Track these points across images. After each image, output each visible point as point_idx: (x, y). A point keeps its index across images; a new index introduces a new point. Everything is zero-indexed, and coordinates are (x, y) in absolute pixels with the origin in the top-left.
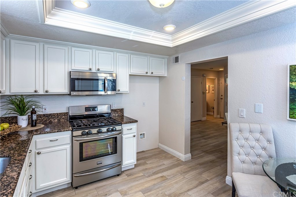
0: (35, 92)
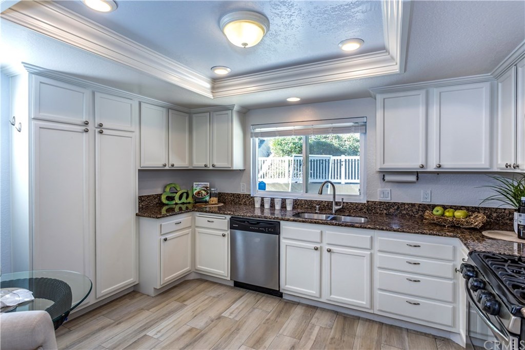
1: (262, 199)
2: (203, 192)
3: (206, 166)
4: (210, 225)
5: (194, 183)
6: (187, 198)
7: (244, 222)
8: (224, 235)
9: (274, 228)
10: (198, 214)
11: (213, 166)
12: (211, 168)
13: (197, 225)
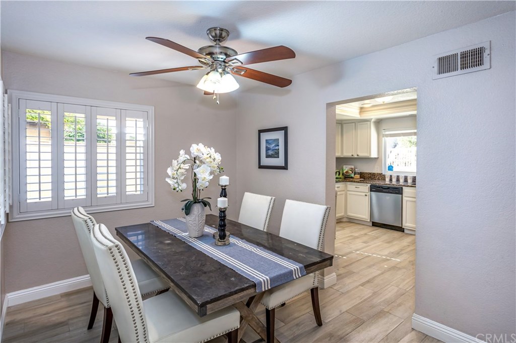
1: (391, 176)
2: (350, 171)
3: (352, 155)
4: (357, 189)
5: (344, 166)
6: (339, 175)
7: (379, 187)
8: (366, 195)
9: (399, 191)
10: (349, 183)
11: (358, 155)
12: (356, 156)
13: (348, 189)
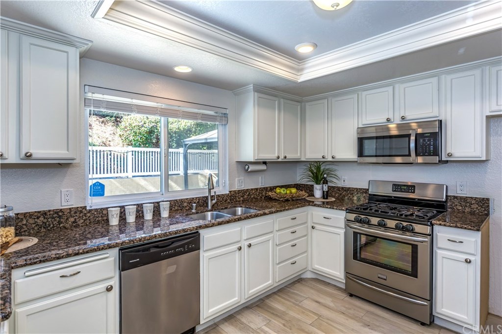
0: (323, 157)
9: (196, 242)
11: (27, 156)
